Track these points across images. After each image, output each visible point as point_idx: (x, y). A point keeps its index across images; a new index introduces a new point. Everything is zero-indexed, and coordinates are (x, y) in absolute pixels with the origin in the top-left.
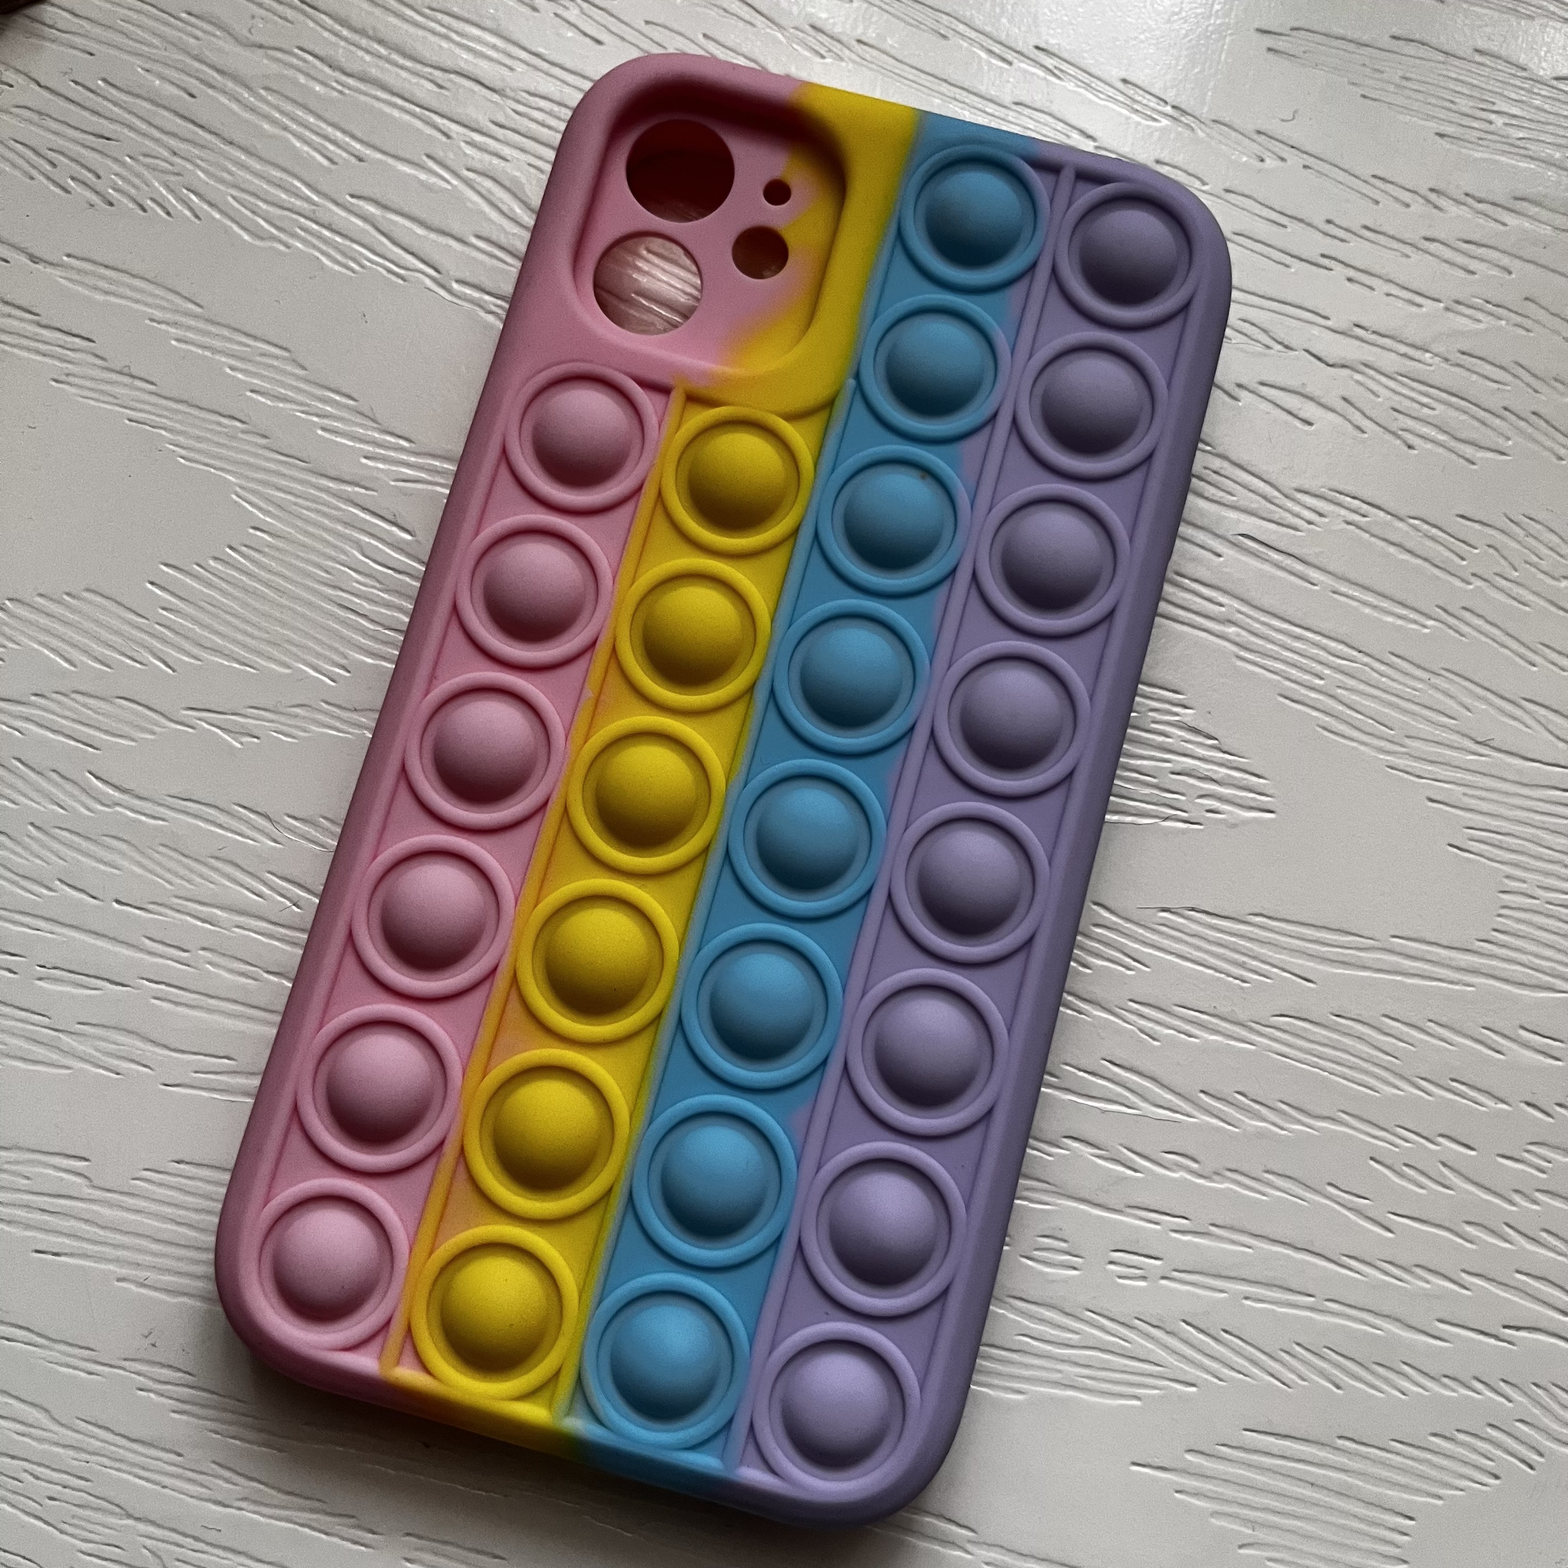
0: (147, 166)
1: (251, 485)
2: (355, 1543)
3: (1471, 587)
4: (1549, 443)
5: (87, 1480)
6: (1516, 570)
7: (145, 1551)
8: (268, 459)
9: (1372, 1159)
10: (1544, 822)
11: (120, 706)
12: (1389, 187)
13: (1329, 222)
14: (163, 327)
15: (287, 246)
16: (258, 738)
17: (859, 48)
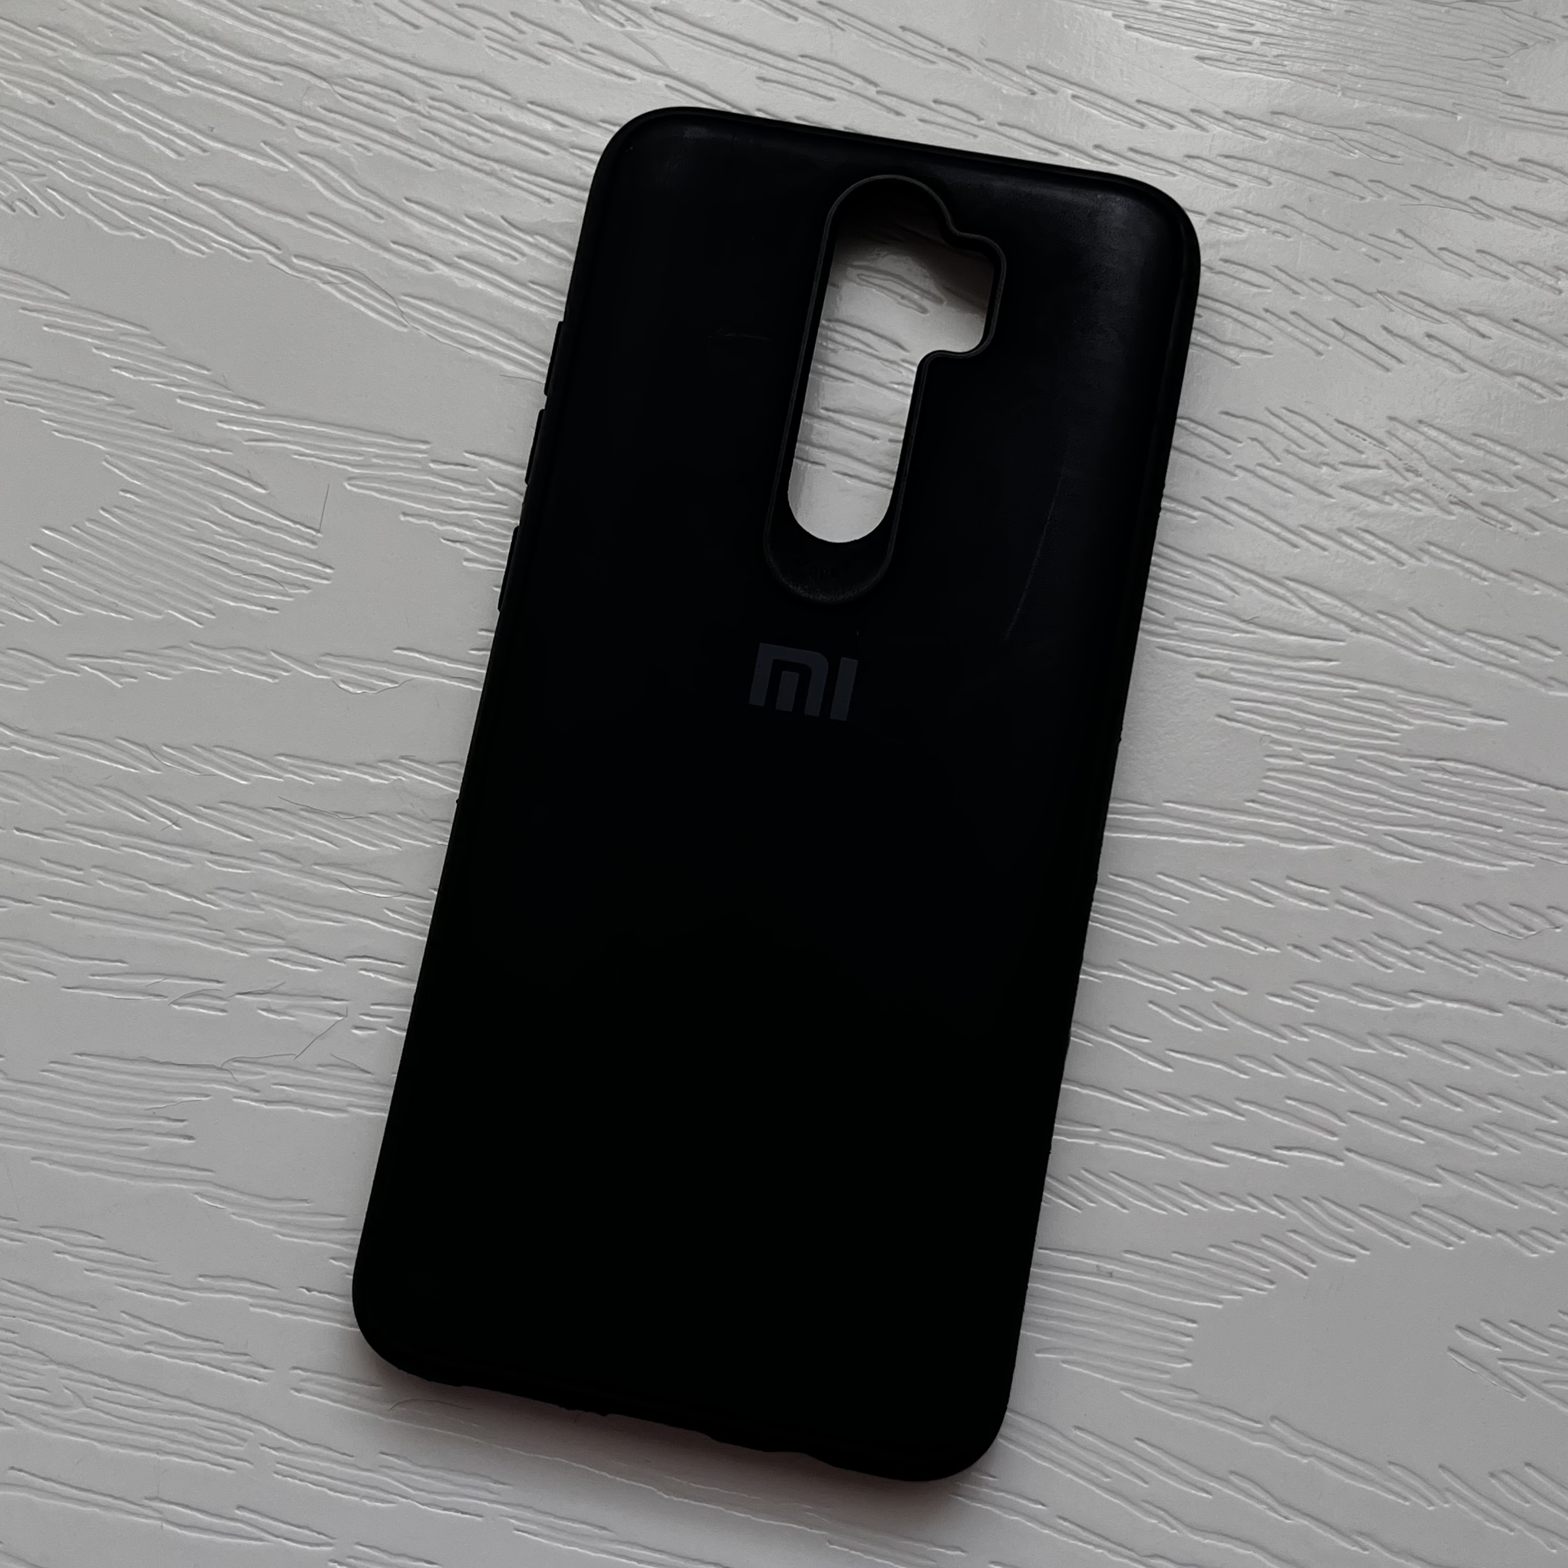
0: (14, 170)
1: (121, 453)
2: (249, 1377)
3: (1236, 479)
4: (1308, 339)
5: (14, 1332)
6: (1278, 460)
7: (66, 1391)
8: (133, 428)
9: (1151, 1002)
10: (1308, 690)
11: (12, 656)
12: (1153, 112)
13: (1097, 147)
14: (35, 314)
15: (141, 233)
16: (135, 678)
17: (657, 16)
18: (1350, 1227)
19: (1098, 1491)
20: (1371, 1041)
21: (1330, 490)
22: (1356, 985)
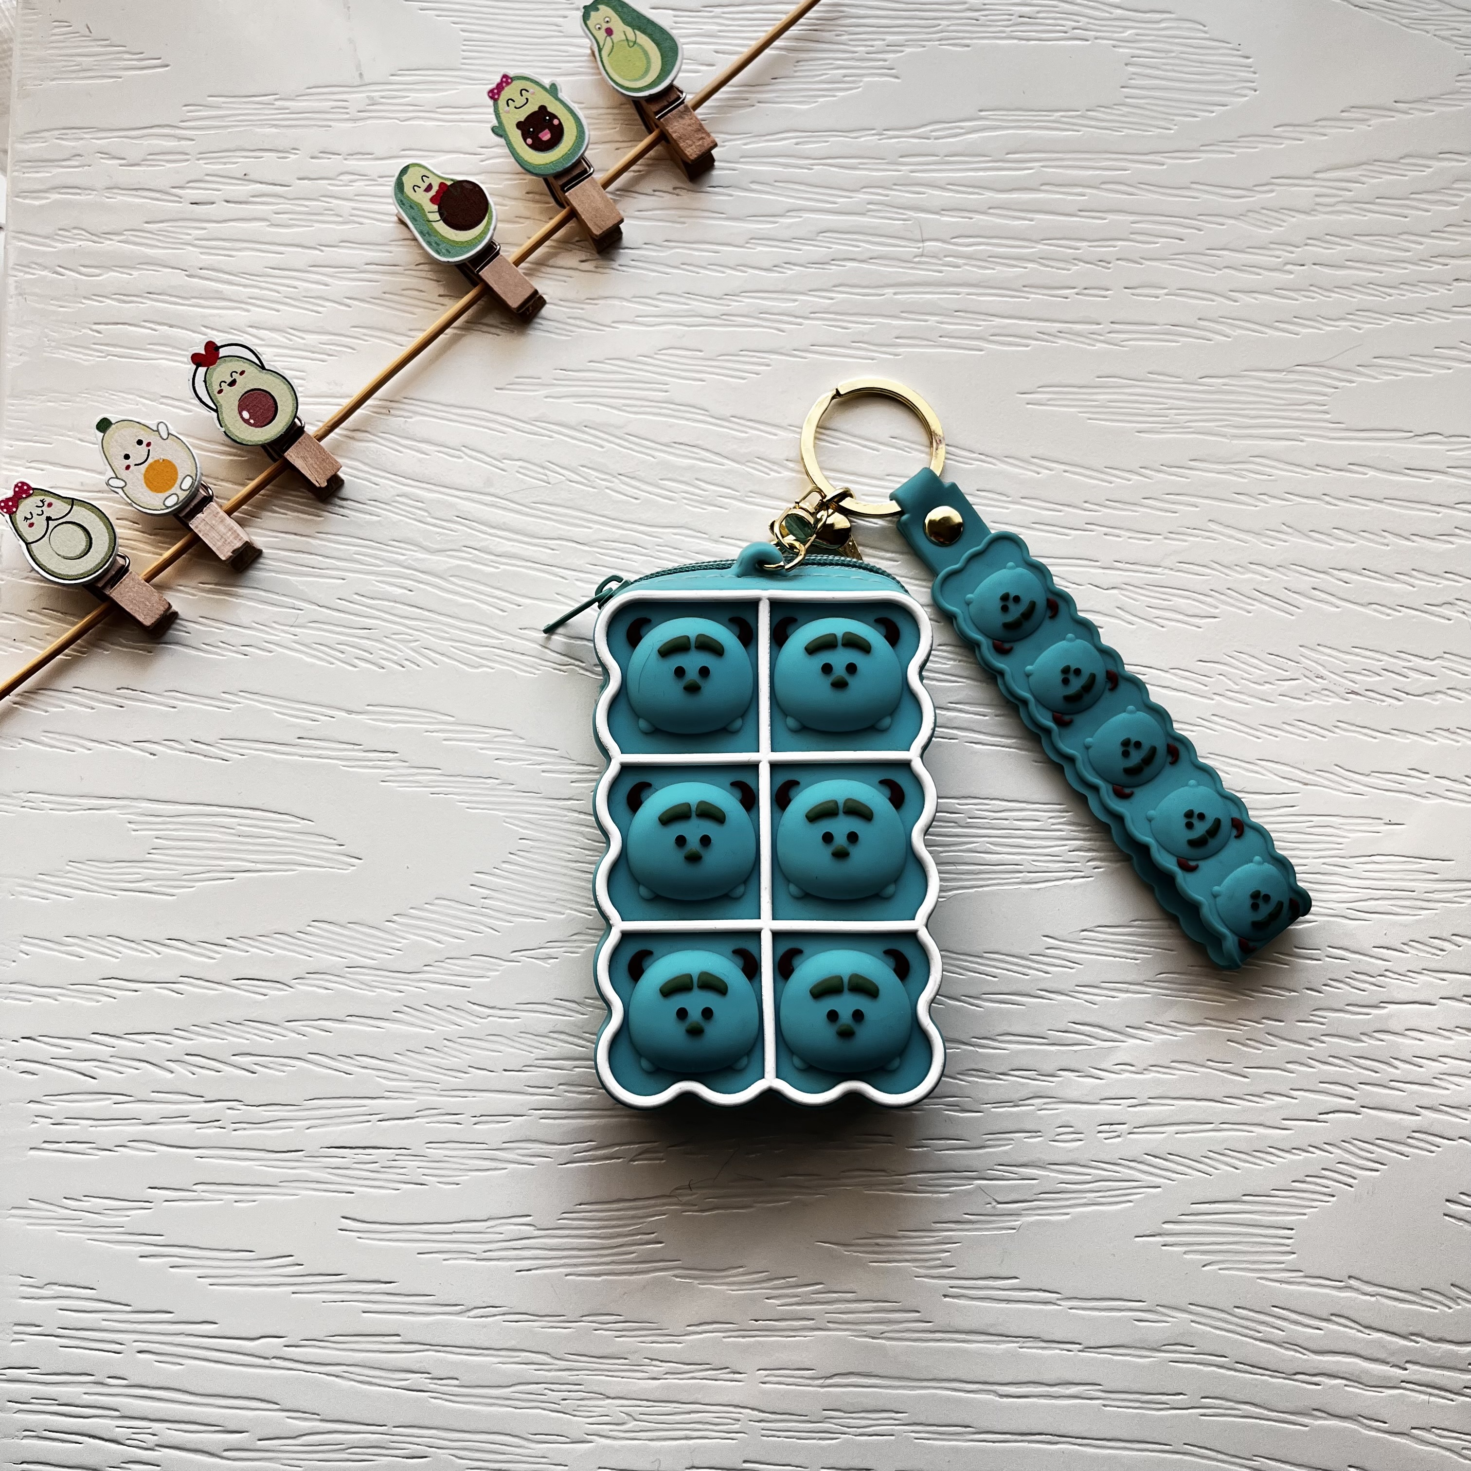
18: (1373, 1153)
19: (1257, 1343)
20: (1364, 1038)
21: (1272, 699)
22: (1348, 1005)
